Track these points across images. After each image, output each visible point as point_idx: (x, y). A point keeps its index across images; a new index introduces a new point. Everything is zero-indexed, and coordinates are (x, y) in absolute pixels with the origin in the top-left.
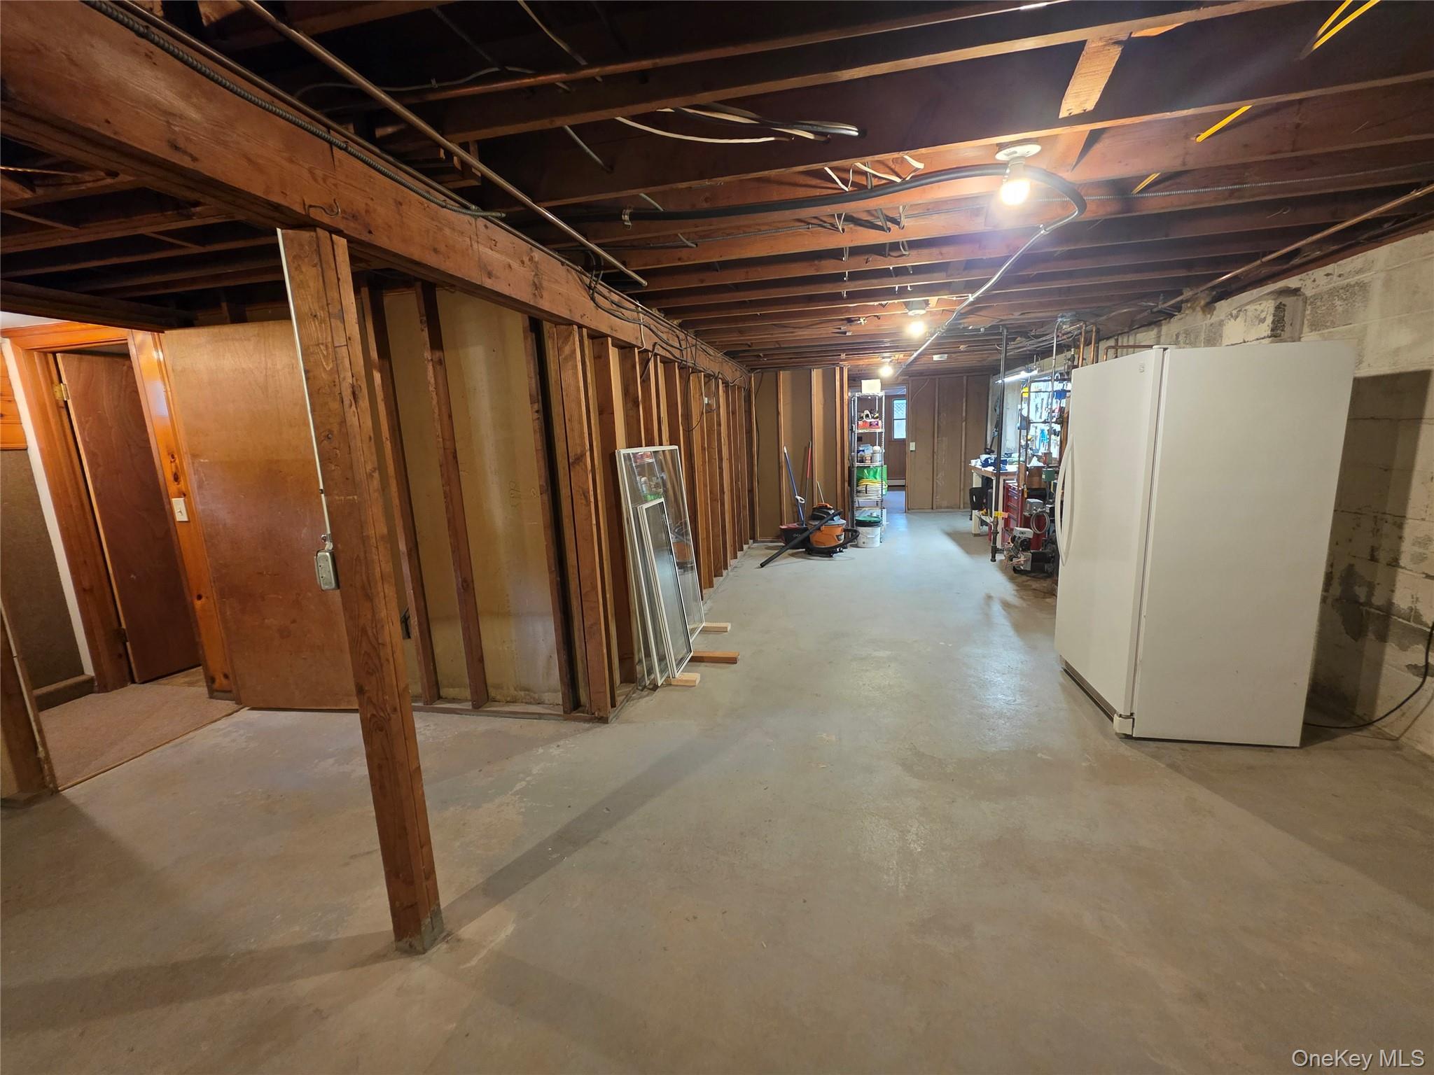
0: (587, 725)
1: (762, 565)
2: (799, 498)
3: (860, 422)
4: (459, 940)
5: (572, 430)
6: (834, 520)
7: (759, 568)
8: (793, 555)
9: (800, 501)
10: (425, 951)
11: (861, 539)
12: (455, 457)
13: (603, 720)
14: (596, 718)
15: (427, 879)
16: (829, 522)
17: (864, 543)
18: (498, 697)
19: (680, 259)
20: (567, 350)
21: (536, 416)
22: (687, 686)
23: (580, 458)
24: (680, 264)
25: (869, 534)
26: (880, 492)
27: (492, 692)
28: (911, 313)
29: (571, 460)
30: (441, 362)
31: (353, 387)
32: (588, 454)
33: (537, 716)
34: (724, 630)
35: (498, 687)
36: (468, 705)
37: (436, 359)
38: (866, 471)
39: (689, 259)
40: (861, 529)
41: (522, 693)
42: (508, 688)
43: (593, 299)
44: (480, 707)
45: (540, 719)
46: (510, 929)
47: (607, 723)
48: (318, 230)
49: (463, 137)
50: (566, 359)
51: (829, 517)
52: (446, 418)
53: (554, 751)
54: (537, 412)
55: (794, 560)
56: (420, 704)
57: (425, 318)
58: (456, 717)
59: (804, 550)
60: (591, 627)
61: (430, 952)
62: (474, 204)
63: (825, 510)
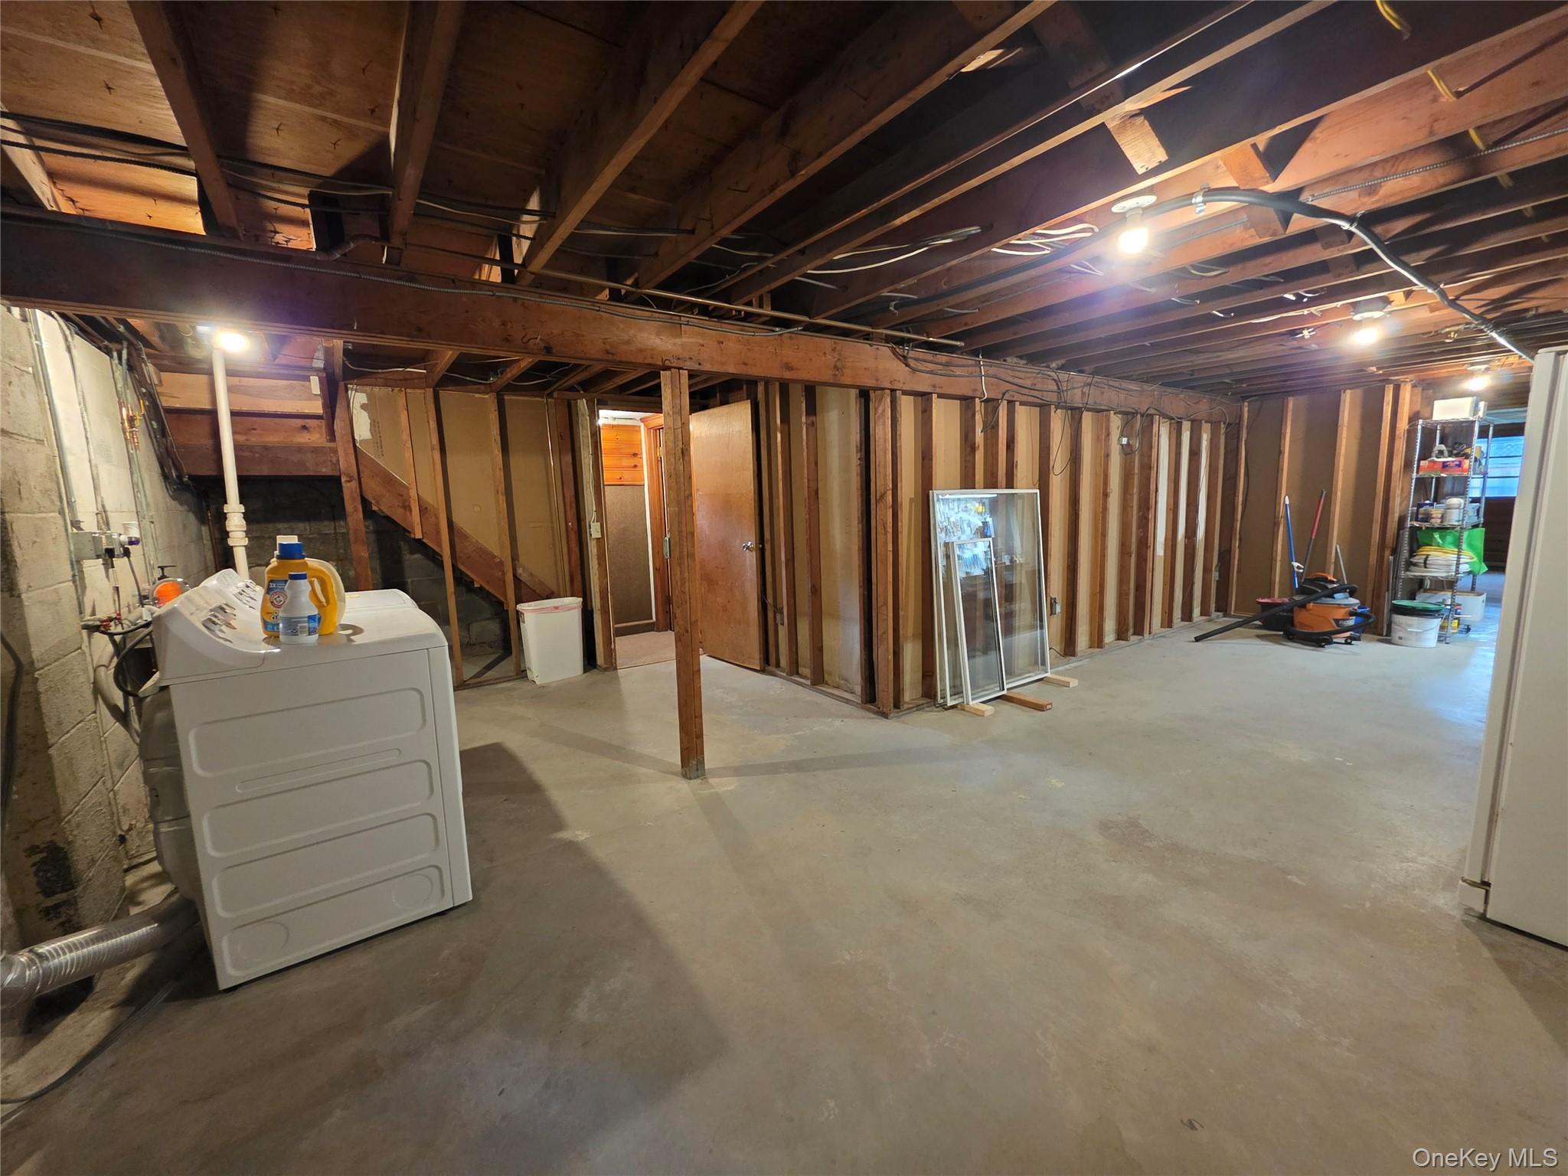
0: (873, 716)
1: (1197, 639)
2: (1296, 564)
3: (1422, 463)
4: (707, 782)
5: (879, 472)
6: (1333, 598)
7: (1193, 642)
8: (1259, 637)
9: (1296, 570)
10: (690, 779)
11: (1397, 634)
12: (817, 493)
13: (885, 715)
14: (880, 712)
15: (697, 738)
16: (1324, 599)
17: (1400, 638)
18: (829, 682)
19: (966, 325)
20: (880, 410)
21: (859, 462)
22: (978, 714)
23: (883, 496)
24: (966, 328)
25: (1411, 626)
26: (1454, 568)
27: (826, 677)
28: (1357, 317)
29: (878, 498)
30: (813, 424)
31: (682, 449)
32: (890, 493)
33: (845, 701)
34: (1066, 685)
35: (830, 674)
36: (808, 682)
37: (810, 421)
38: (1437, 536)
39: (973, 323)
40: (1399, 619)
41: (843, 682)
42: (835, 677)
43: (907, 365)
44: (815, 685)
45: (847, 703)
46: (732, 788)
47: (887, 718)
48: (672, 369)
49: (745, 299)
50: (879, 417)
51: (1326, 592)
52: (813, 465)
53: (837, 723)
54: (859, 459)
55: (1258, 641)
56: (785, 674)
57: (804, 394)
58: (800, 688)
59: (1282, 633)
60: (881, 635)
61: (692, 781)
62: (777, 326)
63: (1322, 583)
